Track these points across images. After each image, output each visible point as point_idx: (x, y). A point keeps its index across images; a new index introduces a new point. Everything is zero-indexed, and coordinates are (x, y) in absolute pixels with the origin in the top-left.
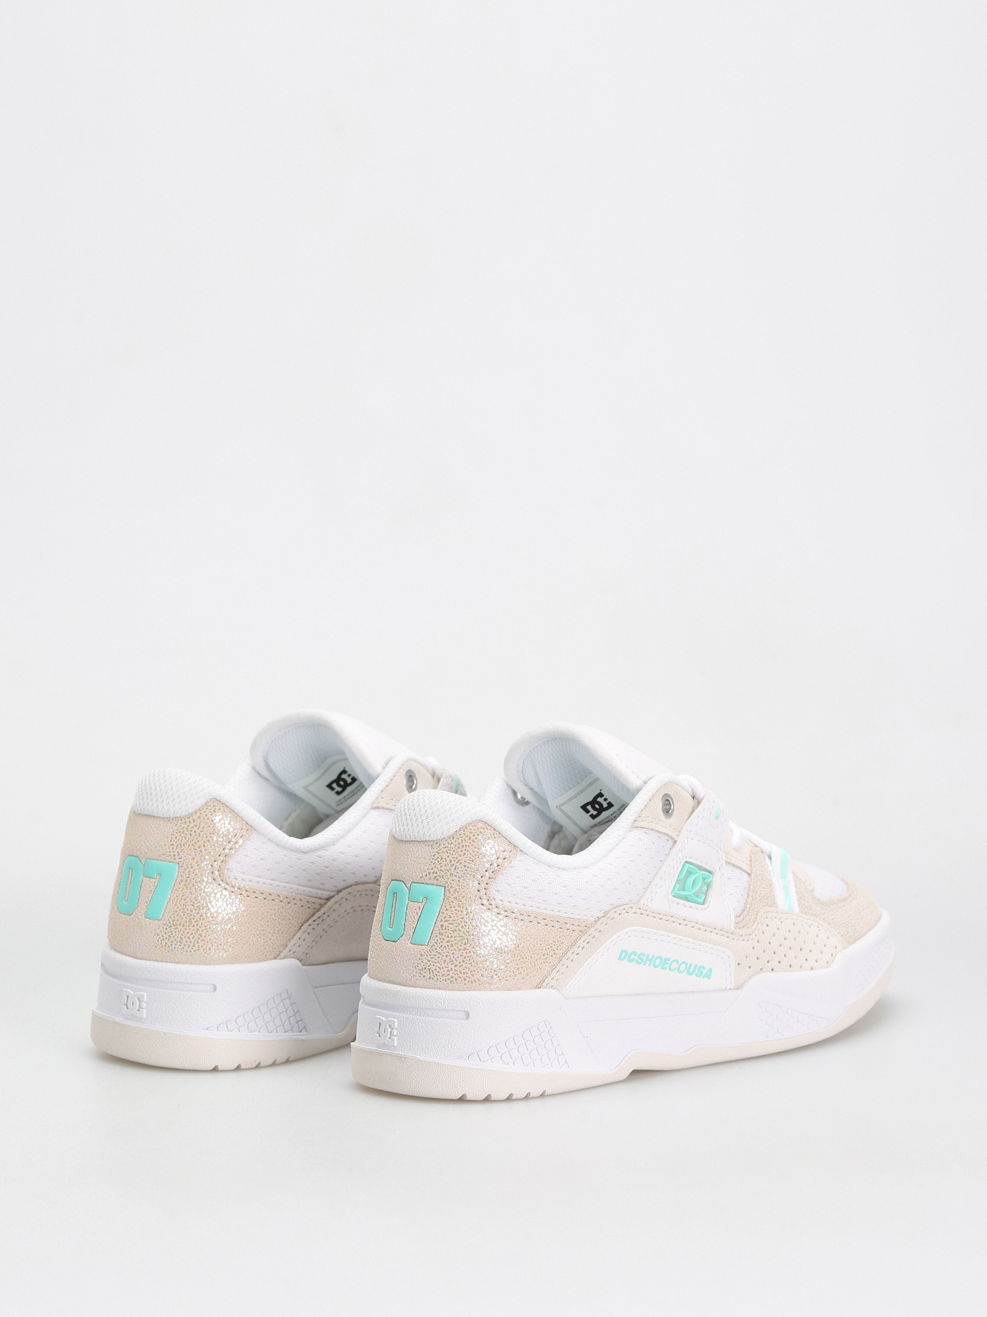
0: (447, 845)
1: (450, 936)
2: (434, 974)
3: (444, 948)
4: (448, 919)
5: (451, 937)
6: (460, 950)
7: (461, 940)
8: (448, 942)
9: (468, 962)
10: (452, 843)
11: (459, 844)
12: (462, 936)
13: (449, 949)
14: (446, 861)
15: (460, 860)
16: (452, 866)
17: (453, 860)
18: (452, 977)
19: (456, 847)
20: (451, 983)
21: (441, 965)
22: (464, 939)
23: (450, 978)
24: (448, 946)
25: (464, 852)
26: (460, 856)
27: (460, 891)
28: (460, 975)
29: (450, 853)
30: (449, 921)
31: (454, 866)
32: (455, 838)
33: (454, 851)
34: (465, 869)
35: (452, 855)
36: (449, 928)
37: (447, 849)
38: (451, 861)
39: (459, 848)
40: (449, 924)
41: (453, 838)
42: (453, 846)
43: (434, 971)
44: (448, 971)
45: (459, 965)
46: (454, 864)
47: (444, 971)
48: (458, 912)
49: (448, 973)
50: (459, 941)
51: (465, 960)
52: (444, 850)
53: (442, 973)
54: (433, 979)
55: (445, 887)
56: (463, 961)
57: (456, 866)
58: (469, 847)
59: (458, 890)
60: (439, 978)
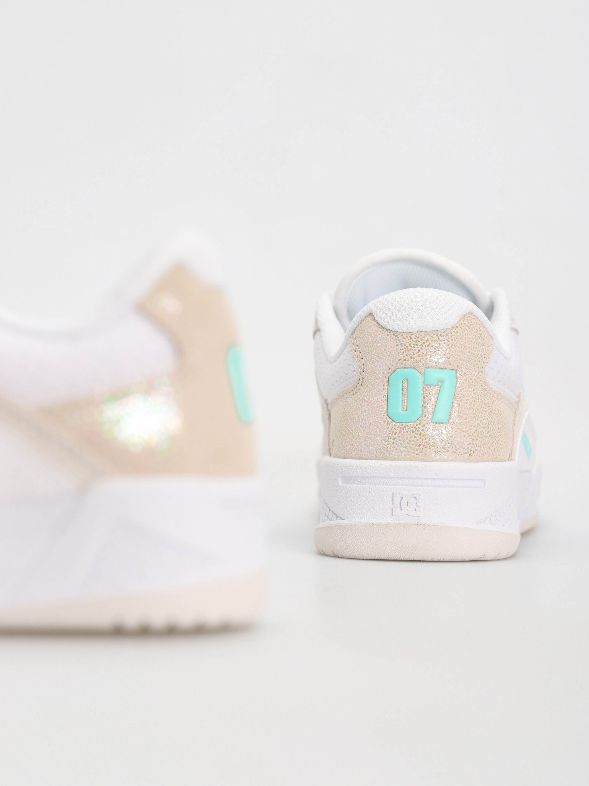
0: (453, 333)
1: (466, 413)
2: (457, 449)
3: (463, 424)
4: (463, 399)
5: (468, 414)
6: (475, 426)
7: (475, 416)
8: (465, 419)
9: (481, 436)
10: (457, 332)
11: (463, 332)
12: (475, 414)
13: (467, 425)
14: (455, 347)
15: (465, 347)
16: (460, 351)
17: (460, 346)
18: (471, 450)
19: (461, 335)
20: (470, 455)
21: (462, 440)
22: (476, 416)
23: (469, 451)
24: (466, 422)
25: (467, 339)
26: (465, 342)
27: (468, 373)
28: (477, 448)
29: (457, 341)
30: (464, 400)
31: (462, 351)
32: (459, 328)
33: (460, 339)
34: (469, 354)
35: (459, 342)
36: (465, 406)
37: (455, 337)
38: (459, 347)
39: (463, 335)
40: (465, 403)
41: (457, 327)
42: (458, 334)
43: (456, 446)
44: (468, 445)
45: (475, 439)
46: (461, 350)
47: (464, 445)
48: (469, 393)
49: (468, 447)
50: (473, 418)
51: (479, 434)
52: (453, 338)
53: (463, 447)
54: (455, 452)
55: (456, 371)
56: (478, 436)
57: (463, 352)
58: (470, 335)
59: (467, 373)
60: (460, 451)
